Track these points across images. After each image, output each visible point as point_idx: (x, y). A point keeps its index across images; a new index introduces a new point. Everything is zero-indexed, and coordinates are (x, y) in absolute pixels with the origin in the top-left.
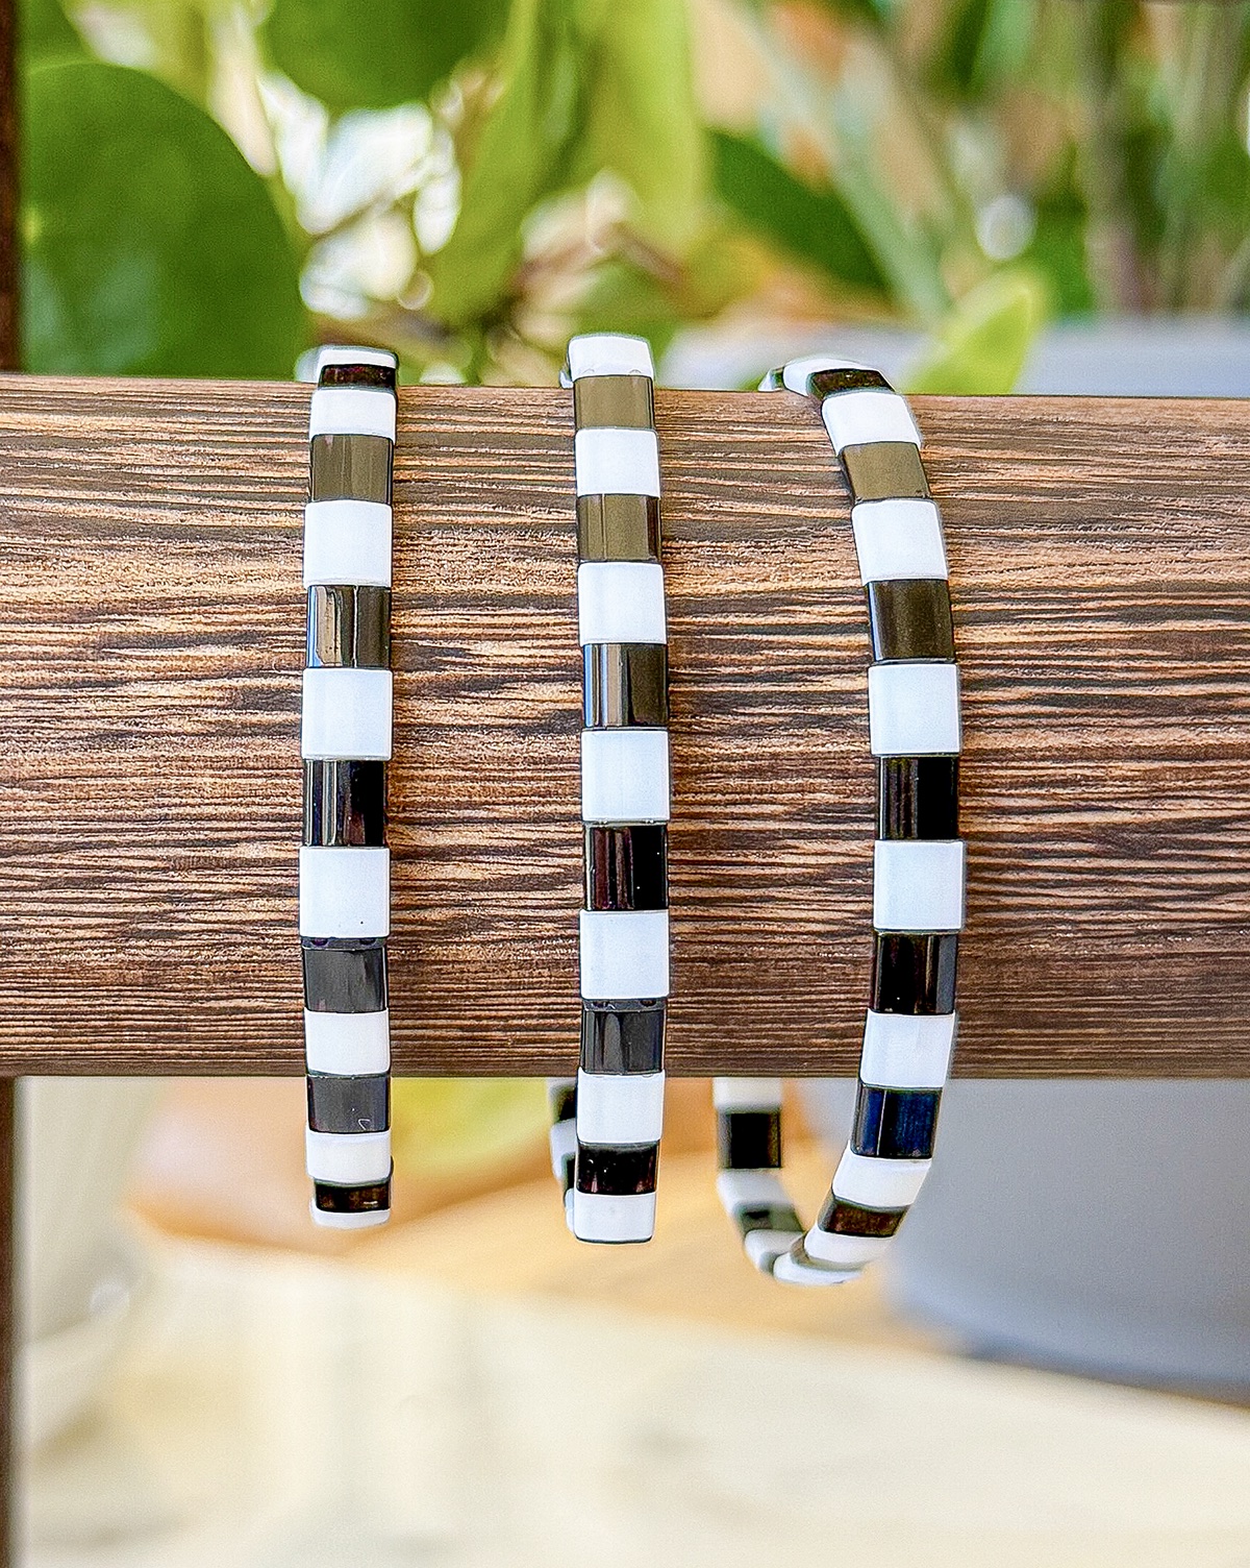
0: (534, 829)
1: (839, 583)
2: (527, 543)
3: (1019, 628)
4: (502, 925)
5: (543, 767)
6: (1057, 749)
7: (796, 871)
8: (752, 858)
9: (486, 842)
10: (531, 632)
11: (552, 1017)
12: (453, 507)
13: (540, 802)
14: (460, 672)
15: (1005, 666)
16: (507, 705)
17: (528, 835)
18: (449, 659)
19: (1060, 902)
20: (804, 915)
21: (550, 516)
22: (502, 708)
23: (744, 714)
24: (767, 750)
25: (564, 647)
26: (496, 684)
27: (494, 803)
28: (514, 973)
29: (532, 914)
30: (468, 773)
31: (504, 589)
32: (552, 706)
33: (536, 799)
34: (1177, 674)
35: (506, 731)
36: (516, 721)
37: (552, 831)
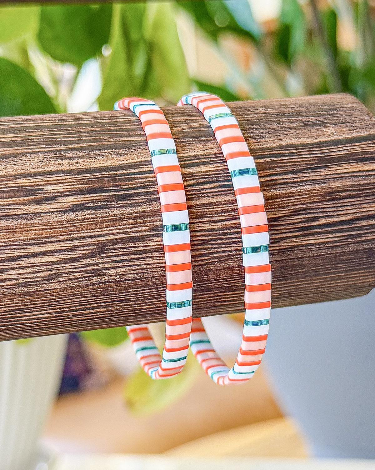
0: (71, 242)
2: (58, 155)
3: (211, 166)
4: (64, 275)
5: (72, 222)
6: (228, 201)
7: (154, 247)
8: (140, 245)
9: (57, 249)
10: (62, 181)
11: (84, 305)
12: (32, 147)
13: (72, 234)
14: (42, 195)
15: (209, 177)
16: (58, 205)
17: (70, 245)
18: (38, 192)
19: (235, 248)
20: (158, 261)
21: (63, 147)
22: (57, 205)
23: (132, 200)
24: (141, 210)
25: (73, 185)
26: (53, 198)
27: (58, 236)
28: (70, 291)
29: (73, 271)
30: (48, 227)
31: (53, 170)
32: (72, 203)
33: (71, 233)
35: (59, 213)
36: (61, 209)
37: (77, 243)
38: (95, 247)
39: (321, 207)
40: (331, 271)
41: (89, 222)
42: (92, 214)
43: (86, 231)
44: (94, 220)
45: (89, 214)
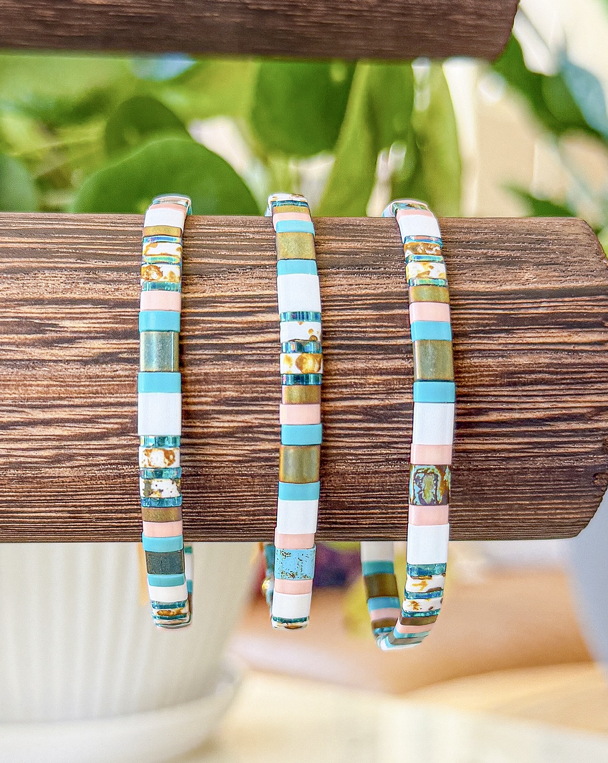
0: (91, 410)
1: (239, 293)
2: (90, 276)
4: (80, 458)
5: (94, 380)
6: (342, 370)
7: (219, 430)
8: (198, 424)
9: (68, 417)
10: (89, 316)
11: (111, 505)
12: (56, 260)
13: (93, 397)
14: (54, 335)
16: (77, 350)
17: (88, 413)
18: (49, 328)
19: (348, 445)
20: (225, 452)
21: (103, 264)
22: (74, 352)
23: (192, 354)
24: (203, 371)
25: (104, 323)
26: (71, 341)
27: (71, 398)
28: (88, 483)
29: (93, 452)
30: (58, 383)
31: (77, 296)
32: (98, 351)
33: (91, 395)
34: (399, 334)
35: (76, 363)
36: (81, 358)
37: (100, 411)
38: (127, 420)
39: (493, 393)
40: (506, 495)
41: (121, 381)
42: (126, 369)
43: (115, 395)
44: (129, 379)
45: (122, 370)
